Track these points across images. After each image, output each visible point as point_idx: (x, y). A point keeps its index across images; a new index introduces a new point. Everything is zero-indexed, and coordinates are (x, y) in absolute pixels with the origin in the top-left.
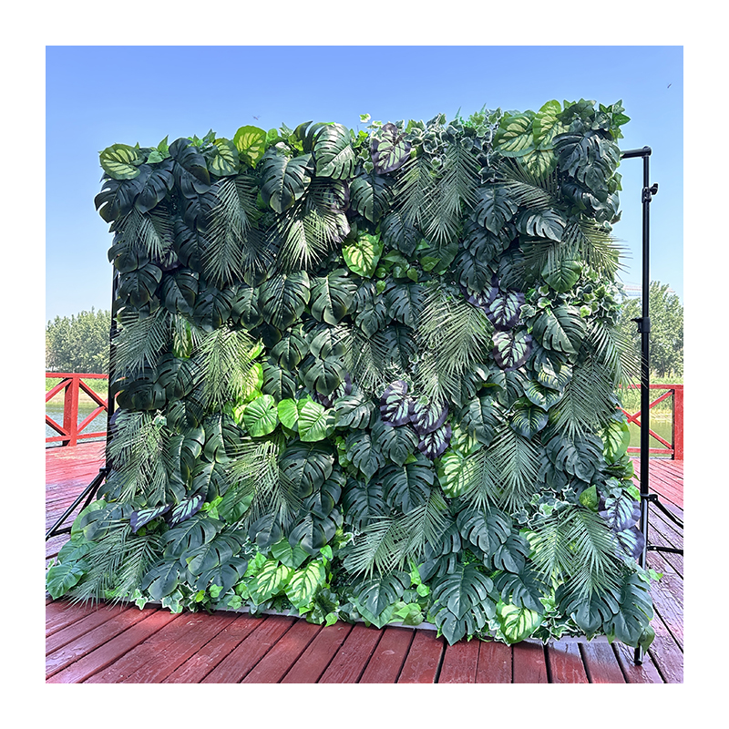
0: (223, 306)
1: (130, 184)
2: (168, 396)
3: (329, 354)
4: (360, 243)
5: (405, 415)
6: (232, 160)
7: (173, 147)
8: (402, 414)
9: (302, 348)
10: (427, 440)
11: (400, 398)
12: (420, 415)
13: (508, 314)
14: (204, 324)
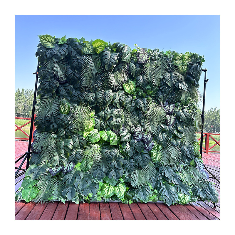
0: (82, 98)
1: (51, 50)
2: (59, 127)
3: (118, 117)
4: (129, 83)
5: (141, 138)
6: (91, 49)
7: (68, 40)
8: (140, 137)
9: (109, 115)
10: (147, 145)
11: (139, 132)
12: (145, 138)
13: (170, 110)
14: (74, 103)
